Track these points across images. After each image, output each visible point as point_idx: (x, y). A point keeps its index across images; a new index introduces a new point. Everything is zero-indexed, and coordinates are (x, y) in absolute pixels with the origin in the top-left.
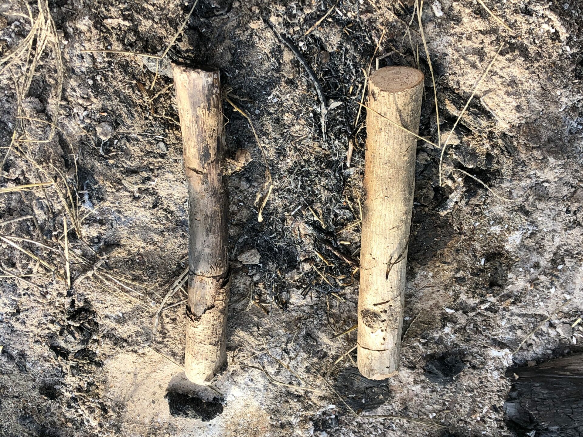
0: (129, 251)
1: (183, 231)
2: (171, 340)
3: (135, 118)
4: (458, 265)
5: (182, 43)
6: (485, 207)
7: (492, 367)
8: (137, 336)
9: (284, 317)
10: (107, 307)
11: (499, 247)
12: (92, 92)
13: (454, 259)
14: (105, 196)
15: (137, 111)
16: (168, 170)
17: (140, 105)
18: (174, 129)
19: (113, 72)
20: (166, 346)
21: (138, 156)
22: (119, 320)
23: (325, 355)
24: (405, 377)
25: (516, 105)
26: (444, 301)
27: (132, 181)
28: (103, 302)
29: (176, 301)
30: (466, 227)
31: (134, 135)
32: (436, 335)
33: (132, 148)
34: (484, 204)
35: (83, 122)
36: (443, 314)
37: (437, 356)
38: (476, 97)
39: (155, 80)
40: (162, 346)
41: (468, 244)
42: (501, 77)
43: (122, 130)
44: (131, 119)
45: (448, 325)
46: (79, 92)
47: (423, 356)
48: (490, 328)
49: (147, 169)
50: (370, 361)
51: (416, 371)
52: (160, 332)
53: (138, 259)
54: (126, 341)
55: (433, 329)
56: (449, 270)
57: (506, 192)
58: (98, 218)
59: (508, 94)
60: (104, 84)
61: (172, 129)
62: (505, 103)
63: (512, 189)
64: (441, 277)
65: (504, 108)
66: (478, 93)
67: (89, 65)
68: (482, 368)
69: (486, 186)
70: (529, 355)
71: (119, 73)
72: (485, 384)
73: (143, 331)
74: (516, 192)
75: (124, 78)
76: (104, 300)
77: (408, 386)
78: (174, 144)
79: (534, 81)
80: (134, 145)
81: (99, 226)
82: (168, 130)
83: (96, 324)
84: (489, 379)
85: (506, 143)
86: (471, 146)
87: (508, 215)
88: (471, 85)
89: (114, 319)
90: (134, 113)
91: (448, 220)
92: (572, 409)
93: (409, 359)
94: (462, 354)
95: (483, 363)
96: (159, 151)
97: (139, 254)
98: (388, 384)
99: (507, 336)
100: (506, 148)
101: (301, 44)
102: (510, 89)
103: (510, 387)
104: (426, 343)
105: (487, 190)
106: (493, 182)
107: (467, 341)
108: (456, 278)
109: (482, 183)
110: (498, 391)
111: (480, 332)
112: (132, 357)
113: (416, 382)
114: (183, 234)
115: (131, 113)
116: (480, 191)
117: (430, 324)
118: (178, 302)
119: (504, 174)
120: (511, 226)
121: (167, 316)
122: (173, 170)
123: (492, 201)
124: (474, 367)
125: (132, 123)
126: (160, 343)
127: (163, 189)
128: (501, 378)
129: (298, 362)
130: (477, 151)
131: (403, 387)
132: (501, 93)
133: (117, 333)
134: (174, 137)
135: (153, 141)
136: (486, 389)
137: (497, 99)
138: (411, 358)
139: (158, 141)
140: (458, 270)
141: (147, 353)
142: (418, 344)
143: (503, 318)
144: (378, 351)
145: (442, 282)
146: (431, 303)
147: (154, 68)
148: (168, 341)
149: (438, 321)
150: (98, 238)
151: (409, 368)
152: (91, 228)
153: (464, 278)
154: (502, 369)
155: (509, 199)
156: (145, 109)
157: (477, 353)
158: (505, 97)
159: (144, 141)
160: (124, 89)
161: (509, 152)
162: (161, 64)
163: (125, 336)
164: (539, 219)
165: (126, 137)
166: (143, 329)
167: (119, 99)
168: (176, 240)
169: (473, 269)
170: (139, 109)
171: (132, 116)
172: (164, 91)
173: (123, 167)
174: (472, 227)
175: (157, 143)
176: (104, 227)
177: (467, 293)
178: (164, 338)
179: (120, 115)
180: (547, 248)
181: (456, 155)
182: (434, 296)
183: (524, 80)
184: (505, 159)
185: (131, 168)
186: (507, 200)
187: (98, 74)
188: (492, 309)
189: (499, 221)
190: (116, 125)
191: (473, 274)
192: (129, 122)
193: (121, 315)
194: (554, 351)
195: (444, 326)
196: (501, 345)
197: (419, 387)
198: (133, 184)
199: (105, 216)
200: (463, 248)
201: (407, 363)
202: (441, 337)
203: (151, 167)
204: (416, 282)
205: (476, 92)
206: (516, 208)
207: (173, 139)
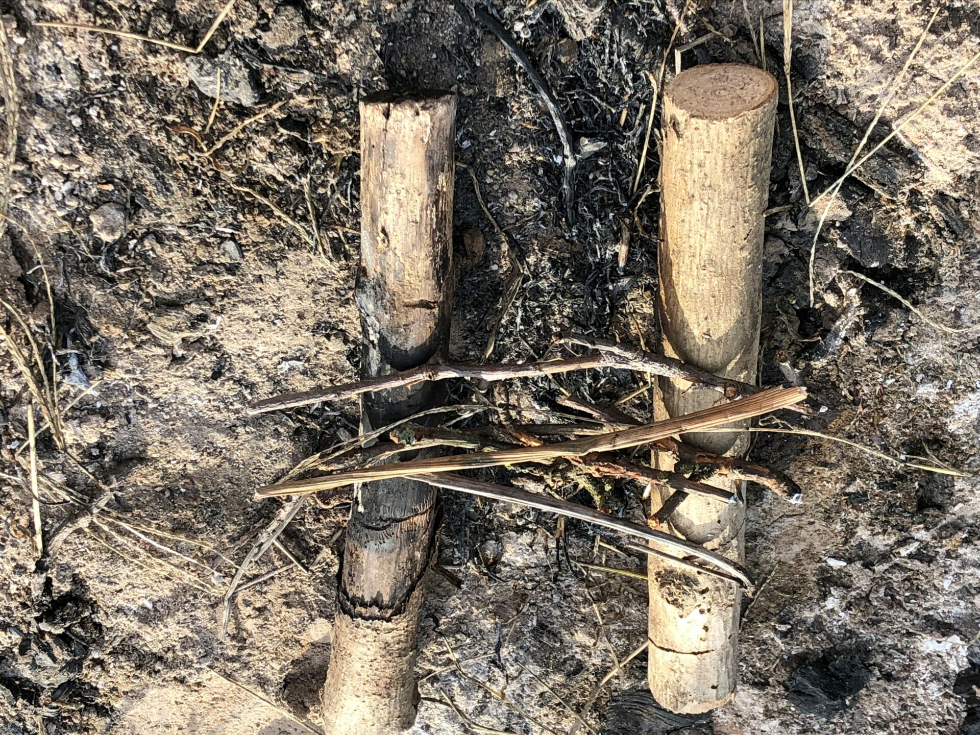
0: (165, 470)
1: (276, 424)
2: (256, 652)
3: (173, 193)
4: (852, 468)
5: (270, 33)
6: (906, 346)
7: (927, 676)
8: (184, 648)
9: (490, 592)
10: (121, 591)
11: (935, 427)
12: (80, 142)
13: (843, 456)
14: (114, 360)
15: (176, 179)
16: (244, 298)
17: (182, 165)
18: (256, 212)
19: (123, 99)
20: (246, 665)
21: (181, 273)
22: (147, 617)
23: (580, 667)
24: (745, 704)
25: (965, 134)
26: (825, 544)
27: (169, 324)
28: (112, 580)
29: (264, 570)
30: (866, 390)
31: (171, 229)
32: (809, 615)
33: (167, 256)
34: (903, 340)
35: (62, 204)
36: (822, 570)
37: (812, 658)
38: (884, 123)
39: (213, 113)
40: (237, 665)
41: (872, 424)
42: (933, 78)
43: (147, 218)
44: (165, 196)
45: (833, 592)
46: (52, 143)
47: (782, 659)
48: (919, 594)
49: (200, 297)
50: (678, 674)
51: (769, 690)
52: (234, 638)
53: (183, 486)
54: (160, 659)
55: (801, 602)
56: (834, 478)
57: (947, 314)
58: (98, 405)
59: (949, 112)
60: (106, 124)
61: (250, 213)
62: (943, 131)
63: (961, 307)
64: (816, 495)
65: (941, 142)
66: (889, 113)
67: (73, 85)
68: (905, 679)
69: (906, 303)
71: (137, 101)
72: (912, 709)
73: (197, 637)
74: (969, 312)
75: (148, 111)
76: (115, 576)
77: (753, 723)
78: (256, 244)
80: (171, 250)
81: (102, 421)
82: (244, 215)
83: (98, 626)
84: (921, 700)
85: (947, 213)
86: (873, 221)
87: (952, 361)
88: (873, 98)
89: (135, 613)
90: (171, 182)
91: (828, 375)
93: (753, 666)
94: (864, 650)
95: (907, 668)
96: (224, 260)
97: (185, 476)
98: (711, 721)
99: (955, 610)
100: (946, 222)
101: (518, 26)
102: (953, 102)
103: (964, 715)
104: (789, 631)
105: (908, 310)
106: (919, 294)
107: (874, 623)
108: (849, 494)
109: (899, 297)
110: (938, 723)
111: (900, 604)
112: (175, 692)
113: (768, 714)
114: (276, 430)
115: (164, 183)
116: (895, 315)
117: (795, 592)
118: (268, 572)
119: (944, 278)
120: (960, 383)
121: (247, 604)
122: (253, 297)
123: (919, 334)
124: (888, 677)
125: (167, 203)
126: (232, 659)
127: (232, 337)
128: (946, 695)
129: (523, 686)
130: (886, 232)
131: (742, 725)
132: (935, 111)
133: (141, 643)
134: (255, 230)
135: (212, 240)
136: (915, 721)
137: (926, 124)
138: (758, 665)
139: (223, 239)
140: (851, 478)
141: (205, 683)
142: (772, 635)
143: (946, 572)
144: (694, 653)
145: (819, 505)
146: (797, 548)
147: (211, 87)
148: (250, 655)
149: (812, 585)
150: (99, 445)
151: (755, 685)
152: (84, 426)
153: (865, 494)
154: (947, 677)
155: (954, 327)
156: (193, 173)
157: (894, 647)
158: (942, 119)
159: (192, 241)
160: (148, 133)
161: (952, 232)
162: (226, 78)
163: (156, 649)
165: (155, 233)
166: (198, 633)
167: (137, 155)
168: (261, 444)
169: (882, 476)
170: (181, 174)
171: (168, 190)
172: (233, 134)
173: (148, 295)
174: (878, 388)
175: (220, 244)
176: (111, 424)
177: (871, 524)
178: (241, 648)
179: (141, 189)
181: (844, 242)
182: (803, 533)
184: (944, 246)
185: (166, 297)
186: (949, 330)
187: (92, 104)
188: (924, 555)
189: (933, 373)
190: (132, 209)
191: (882, 485)
192: (160, 201)
193: (149, 606)
195: (824, 596)
196: (944, 628)
197: (775, 723)
198: (172, 330)
199: (114, 400)
200: (860, 432)
201: (749, 675)
202: (818, 618)
203: (209, 293)
204: (766, 507)
205: (884, 110)
206: (970, 346)
207: (253, 233)
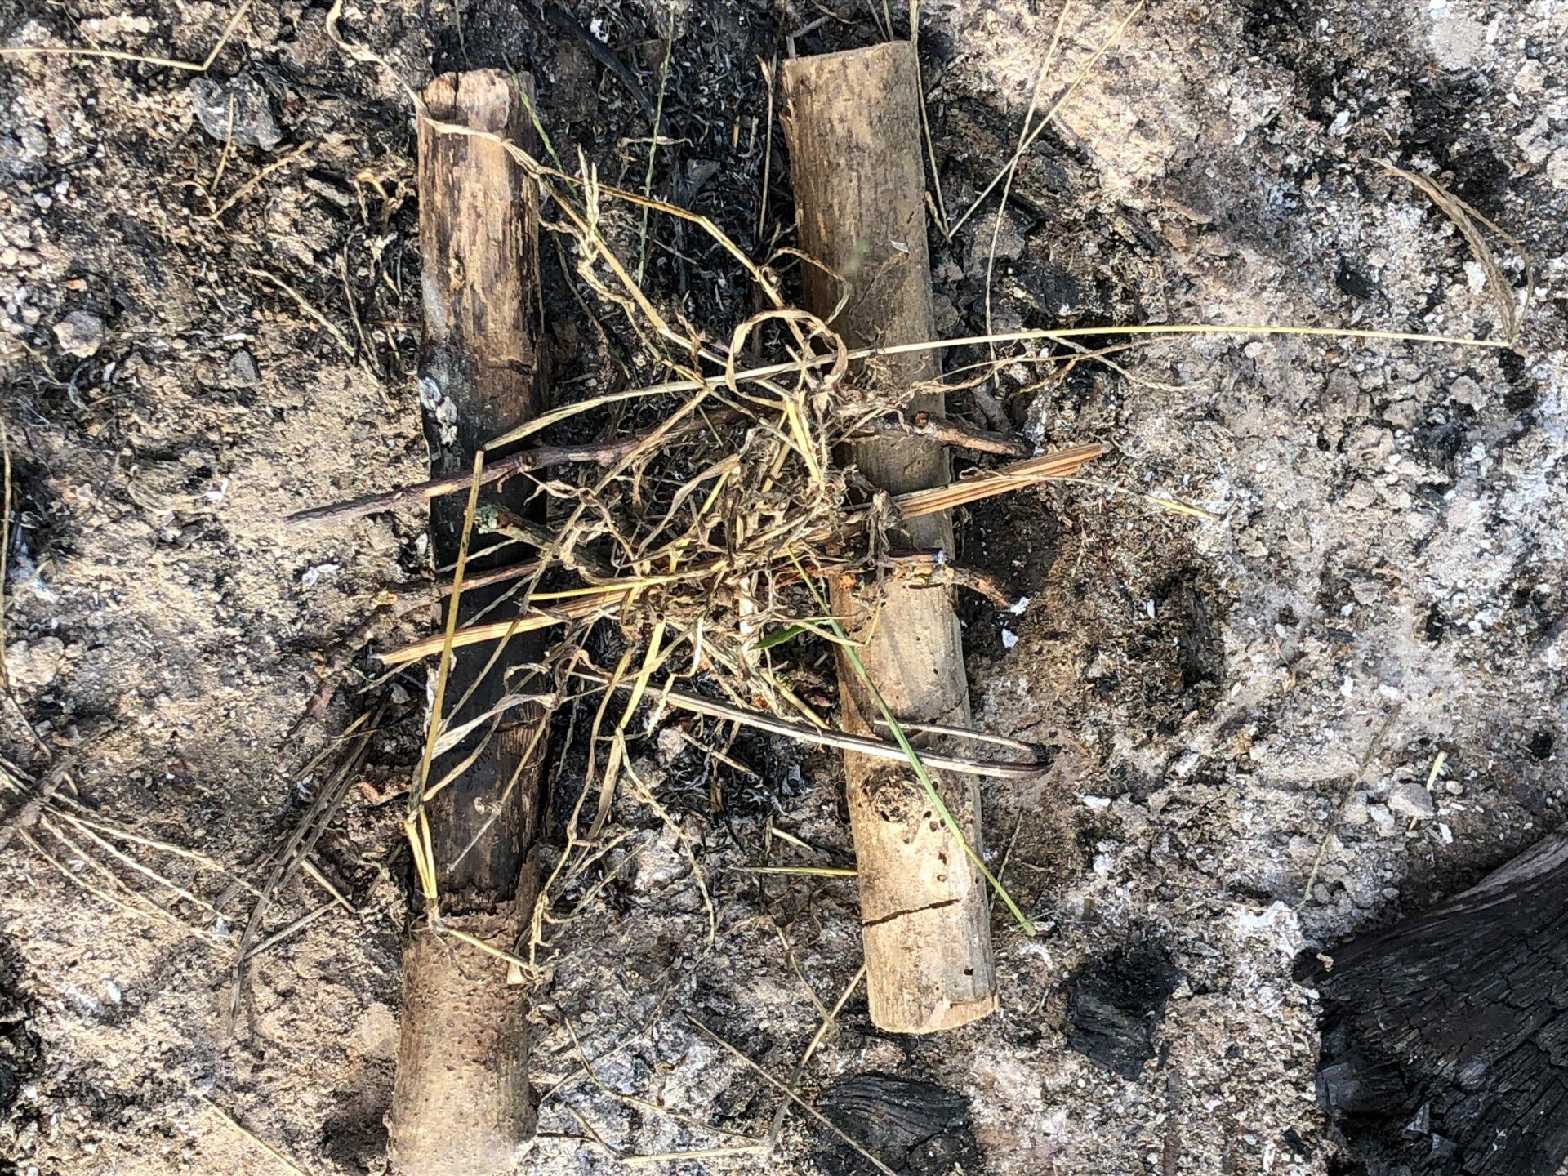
0: (145, 739)
1: (302, 669)
2: (281, 1074)
3: (167, 285)
4: (1091, 635)
5: (296, 44)
6: (1123, 431)
7: (1254, 978)
8: (169, 1067)
10: (74, 964)
11: (1181, 552)
12: (43, 227)
13: (1075, 618)
14: (80, 542)
15: (170, 264)
16: (260, 447)
17: (179, 245)
18: (277, 309)
19: (99, 165)
20: (265, 1100)
21: (176, 408)
22: (112, 1017)
24: (1013, 1084)
25: (1135, 120)
26: (1076, 770)
27: (159, 481)
28: (65, 936)
29: (292, 914)
30: (1086, 508)
31: (160, 345)
32: (1076, 899)
33: (156, 383)
34: (1117, 426)
35: (17, 319)
36: (1081, 820)
38: (1038, 116)
39: (223, 163)
40: (250, 1097)
41: (1103, 560)
42: (1086, 50)
43: (132, 329)
44: (158, 287)
45: (1101, 846)
46: (5, 234)
47: (1052, 988)
48: (1215, 846)
49: (200, 442)
50: (914, 953)
51: (1043, 1044)
52: (246, 1046)
53: (171, 769)
54: (132, 1098)
55: (1062, 879)
56: (1070, 656)
57: (1163, 372)
58: (54, 624)
59: (1110, 90)
60: (78, 204)
61: (271, 308)
62: (1109, 115)
63: (1177, 362)
64: (1052, 688)
65: (1109, 131)
66: (1042, 105)
67: (39, 151)
68: (1226, 990)
70: (1340, 915)
71: (120, 165)
72: (1246, 1054)
73: (190, 1044)
74: (1189, 367)
75: (134, 177)
76: (68, 929)
77: (1030, 1120)
78: (277, 357)
79: (1161, 57)
80: (162, 372)
81: (60, 645)
82: (262, 311)
83: (36, 1042)
84: (1255, 1030)
85: (1135, 225)
86: (1052, 257)
88: (1022, 84)
89: (94, 1015)
90: (165, 269)
91: (1036, 493)
92: (1503, 975)
93: (1014, 1011)
94: (1160, 954)
95: (1226, 971)
96: (235, 382)
97: (174, 754)
98: (970, 1122)
99: (1268, 866)
100: (1138, 237)
101: (595, 26)
102: (1113, 78)
103: (1319, 1036)
104: (1054, 929)
105: (1115, 374)
107: (1165, 898)
108: (1093, 680)
110: (1287, 1066)
111: (1193, 867)
113: (1050, 1099)
114: (303, 678)
115: (155, 271)
117: (1050, 864)
118: (297, 920)
119: (1149, 311)
121: (267, 981)
122: (272, 448)
123: (1135, 412)
124: (1202, 992)
125: (159, 298)
126: (245, 1088)
127: (243, 517)
129: (688, 1090)
130: (1070, 267)
131: (1015, 1125)
132: (1094, 90)
133: (102, 1073)
134: (275, 334)
135: (218, 354)
137: (1089, 109)
138: (1020, 1008)
139: (233, 353)
140: (1092, 650)
142: (1032, 946)
143: (1242, 797)
144: (934, 906)
145: (1058, 703)
146: (1041, 783)
147: (222, 122)
148: (270, 1079)
149: (1069, 847)
150: (54, 690)
151: (1021, 1042)
152: (35, 650)
153: (1113, 676)
156: (192, 252)
157: (1200, 939)
158: (1105, 99)
159: (189, 357)
160: (134, 207)
161: (1147, 247)
162: (241, 106)
163: (125, 1085)
164: (1260, 468)
165: (141, 350)
166: (192, 1036)
167: (120, 235)
168: (282, 701)
169: (1131, 637)
170: (179, 258)
171: (160, 279)
172: (247, 190)
173: (129, 444)
174: (1100, 501)
175: (228, 360)
176: (74, 651)
177: (1130, 725)
178: (257, 1069)
179: (125, 284)
180: (1300, 563)
181: (1022, 289)
183: (1138, 55)
184: (1140, 265)
185: (154, 445)
187: (59, 181)
188: (1208, 776)
189: (1162, 470)
190: (111, 317)
191: (1137, 653)
192: (148, 296)
193: (116, 997)
194: (1399, 886)
196: (1259, 895)
197: (1061, 1115)
198: (162, 492)
199: (76, 617)
200: (1090, 576)
201: (1011, 1027)
202: (1090, 905)
203: (213, 437)
204: (990, 719)
205: (1038, 102)
206: (1199, 412)
207: (274, 339)
